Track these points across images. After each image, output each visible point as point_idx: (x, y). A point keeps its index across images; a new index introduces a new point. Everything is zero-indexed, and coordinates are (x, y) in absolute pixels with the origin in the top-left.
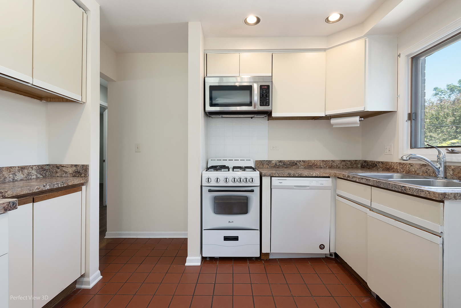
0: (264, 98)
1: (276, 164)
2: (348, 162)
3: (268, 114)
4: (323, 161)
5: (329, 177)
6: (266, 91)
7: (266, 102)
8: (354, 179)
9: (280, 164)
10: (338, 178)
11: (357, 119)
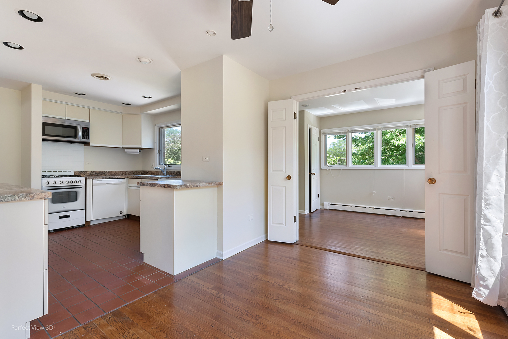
0: (85, 134)
1: (90, 174)
2: (134, 172)
3: (87, 144)
4: (121, 171)
5: (125, 178)
6: (86, 131)
7: (87, 137)
8: (136, 178)
9: (93, 173)
10: (129, 178)
11: (138, 150)
